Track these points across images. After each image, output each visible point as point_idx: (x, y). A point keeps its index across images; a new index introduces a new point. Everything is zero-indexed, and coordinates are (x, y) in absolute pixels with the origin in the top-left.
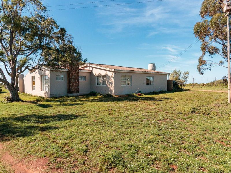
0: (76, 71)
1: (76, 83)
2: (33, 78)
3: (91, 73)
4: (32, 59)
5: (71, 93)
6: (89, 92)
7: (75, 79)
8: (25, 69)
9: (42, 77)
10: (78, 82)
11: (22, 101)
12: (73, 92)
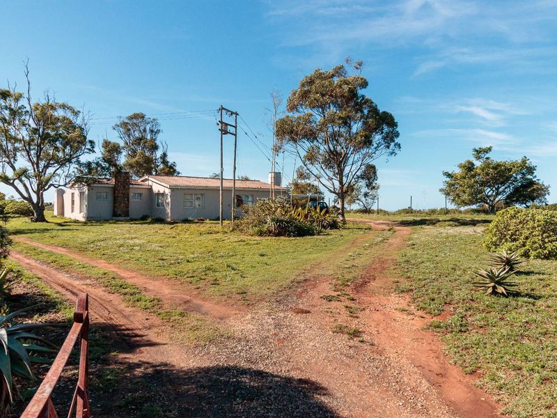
0: (124, 187)
1: (125, 203)
2: (73, 194)
3: (150, 189)
4: (59, 175)
5: (116, 216)
6: (141, 216)
7: (124, 197)
8: (49, 187)
9: (82, 194)
10: (128, 201)
11: (48, 222)
12: (120, 216)
